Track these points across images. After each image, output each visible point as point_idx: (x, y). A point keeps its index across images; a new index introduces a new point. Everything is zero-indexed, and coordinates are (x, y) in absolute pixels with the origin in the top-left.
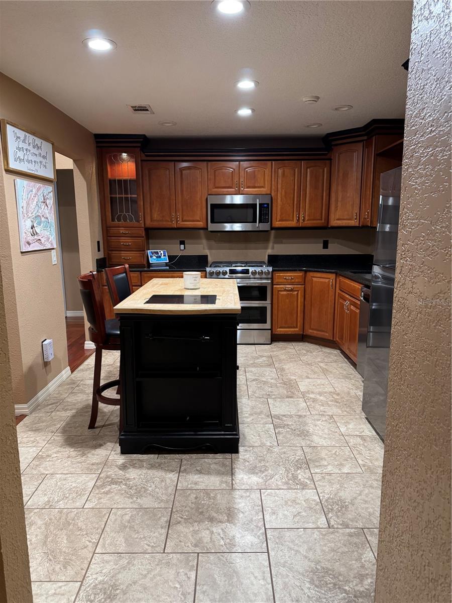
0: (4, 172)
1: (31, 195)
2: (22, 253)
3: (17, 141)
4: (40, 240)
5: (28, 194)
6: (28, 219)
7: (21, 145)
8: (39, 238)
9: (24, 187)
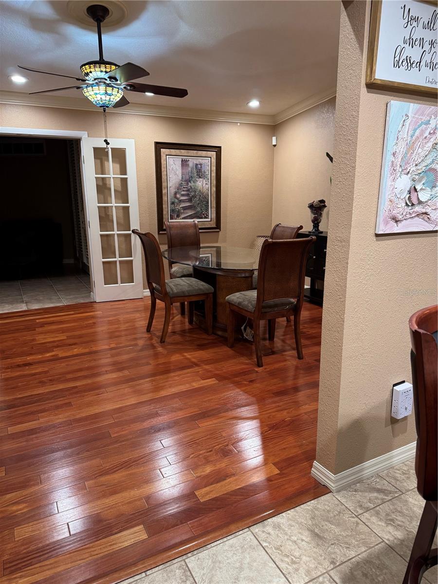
0: (364, 90)
1: (423, 132)
2: (377, 235)
3: (410, 27)
4: (426, 213)
5: (415, 130)
6: (404, 176)
7: (419, 33)
8: (424, 211)
9: (407, 115)
